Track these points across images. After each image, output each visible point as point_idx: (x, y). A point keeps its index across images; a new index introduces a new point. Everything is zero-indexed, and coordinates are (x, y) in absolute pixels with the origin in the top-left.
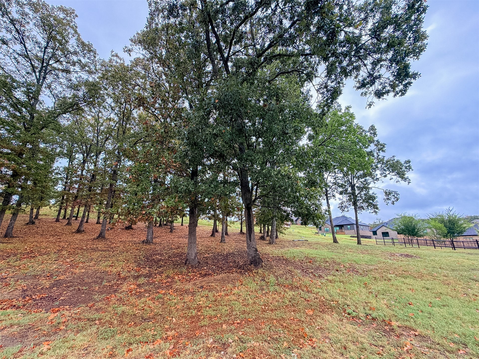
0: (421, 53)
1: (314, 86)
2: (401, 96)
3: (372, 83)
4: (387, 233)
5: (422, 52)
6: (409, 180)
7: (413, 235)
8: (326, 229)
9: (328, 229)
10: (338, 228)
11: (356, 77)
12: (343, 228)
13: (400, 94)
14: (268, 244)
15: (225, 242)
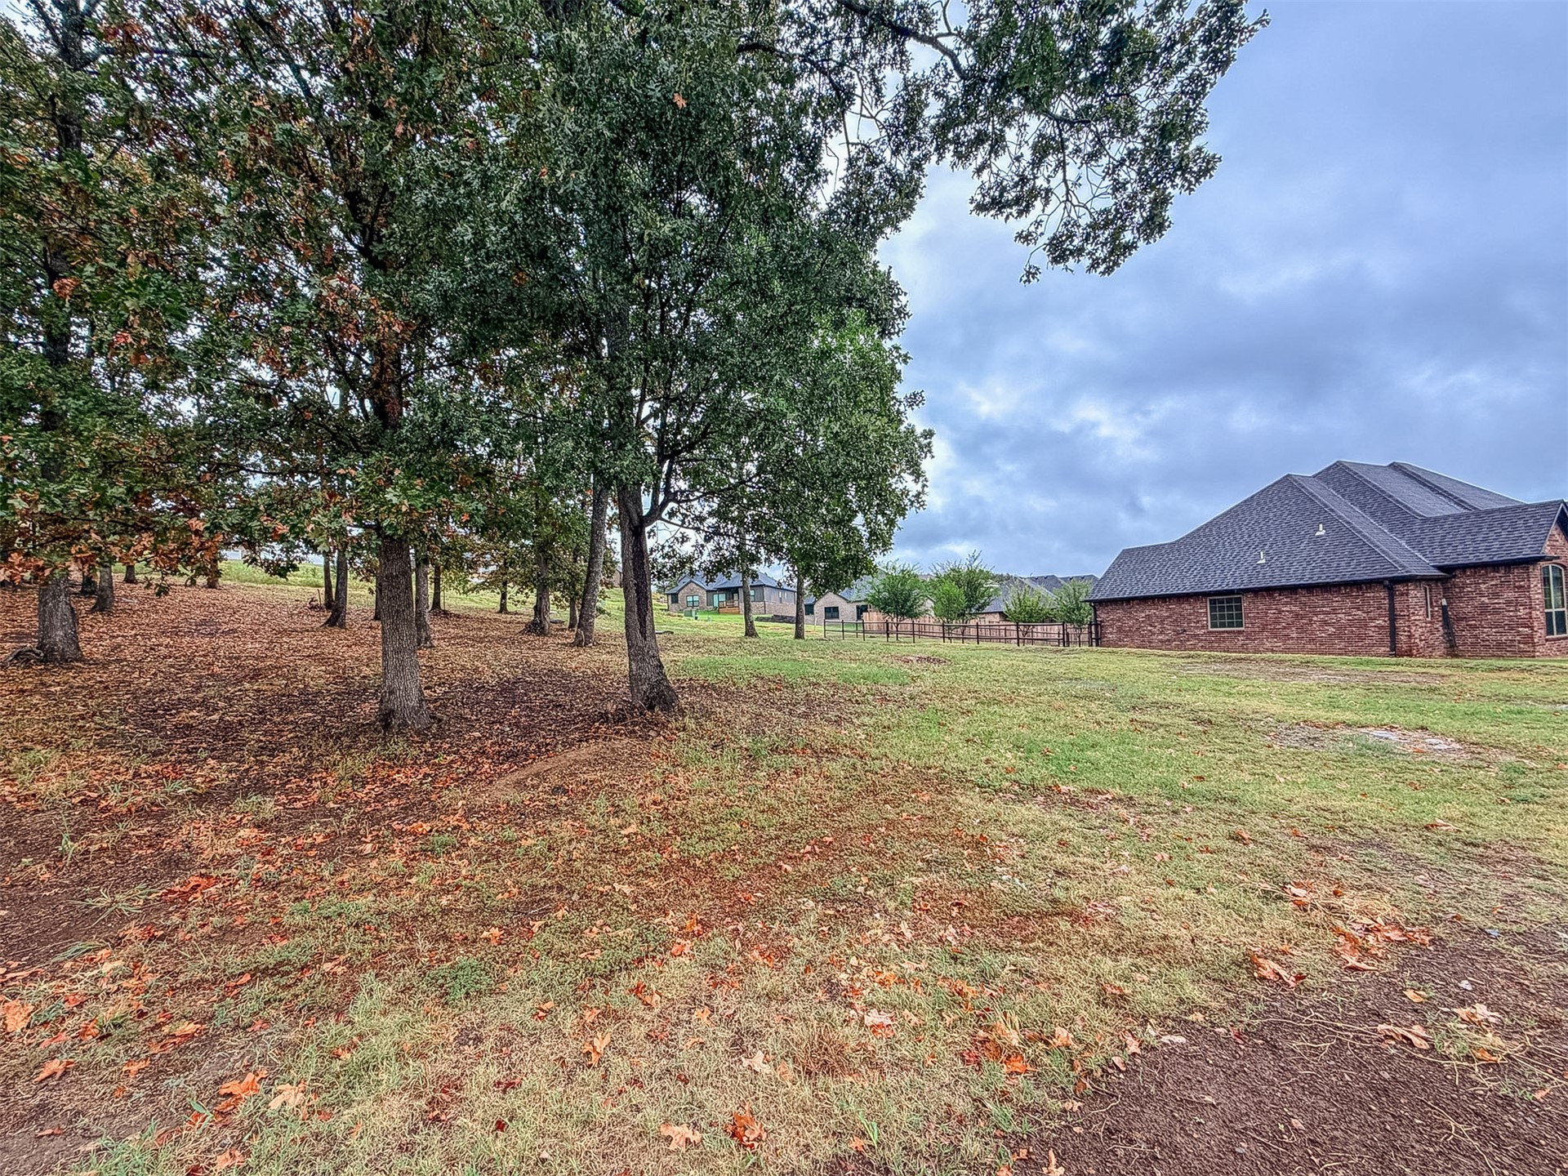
0: (1202, 180)
1: (848, 143)
2: (1103, 273)
3: (1024, 204)
4: (836, 609)
5: (1205, 175)
6: (926, 480)
7: (903, 614)
8: (690, 599)
9: (696, 598)
10: (722, 597)
11: (979, 170)
12: (735, 595)
13: (1102, 268)
14: (572, 645)
15: (432, 647)
